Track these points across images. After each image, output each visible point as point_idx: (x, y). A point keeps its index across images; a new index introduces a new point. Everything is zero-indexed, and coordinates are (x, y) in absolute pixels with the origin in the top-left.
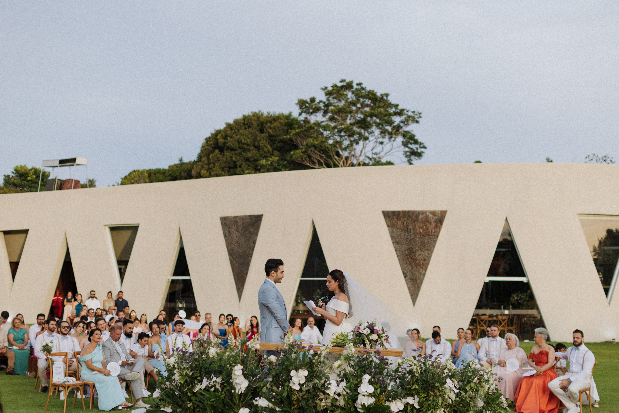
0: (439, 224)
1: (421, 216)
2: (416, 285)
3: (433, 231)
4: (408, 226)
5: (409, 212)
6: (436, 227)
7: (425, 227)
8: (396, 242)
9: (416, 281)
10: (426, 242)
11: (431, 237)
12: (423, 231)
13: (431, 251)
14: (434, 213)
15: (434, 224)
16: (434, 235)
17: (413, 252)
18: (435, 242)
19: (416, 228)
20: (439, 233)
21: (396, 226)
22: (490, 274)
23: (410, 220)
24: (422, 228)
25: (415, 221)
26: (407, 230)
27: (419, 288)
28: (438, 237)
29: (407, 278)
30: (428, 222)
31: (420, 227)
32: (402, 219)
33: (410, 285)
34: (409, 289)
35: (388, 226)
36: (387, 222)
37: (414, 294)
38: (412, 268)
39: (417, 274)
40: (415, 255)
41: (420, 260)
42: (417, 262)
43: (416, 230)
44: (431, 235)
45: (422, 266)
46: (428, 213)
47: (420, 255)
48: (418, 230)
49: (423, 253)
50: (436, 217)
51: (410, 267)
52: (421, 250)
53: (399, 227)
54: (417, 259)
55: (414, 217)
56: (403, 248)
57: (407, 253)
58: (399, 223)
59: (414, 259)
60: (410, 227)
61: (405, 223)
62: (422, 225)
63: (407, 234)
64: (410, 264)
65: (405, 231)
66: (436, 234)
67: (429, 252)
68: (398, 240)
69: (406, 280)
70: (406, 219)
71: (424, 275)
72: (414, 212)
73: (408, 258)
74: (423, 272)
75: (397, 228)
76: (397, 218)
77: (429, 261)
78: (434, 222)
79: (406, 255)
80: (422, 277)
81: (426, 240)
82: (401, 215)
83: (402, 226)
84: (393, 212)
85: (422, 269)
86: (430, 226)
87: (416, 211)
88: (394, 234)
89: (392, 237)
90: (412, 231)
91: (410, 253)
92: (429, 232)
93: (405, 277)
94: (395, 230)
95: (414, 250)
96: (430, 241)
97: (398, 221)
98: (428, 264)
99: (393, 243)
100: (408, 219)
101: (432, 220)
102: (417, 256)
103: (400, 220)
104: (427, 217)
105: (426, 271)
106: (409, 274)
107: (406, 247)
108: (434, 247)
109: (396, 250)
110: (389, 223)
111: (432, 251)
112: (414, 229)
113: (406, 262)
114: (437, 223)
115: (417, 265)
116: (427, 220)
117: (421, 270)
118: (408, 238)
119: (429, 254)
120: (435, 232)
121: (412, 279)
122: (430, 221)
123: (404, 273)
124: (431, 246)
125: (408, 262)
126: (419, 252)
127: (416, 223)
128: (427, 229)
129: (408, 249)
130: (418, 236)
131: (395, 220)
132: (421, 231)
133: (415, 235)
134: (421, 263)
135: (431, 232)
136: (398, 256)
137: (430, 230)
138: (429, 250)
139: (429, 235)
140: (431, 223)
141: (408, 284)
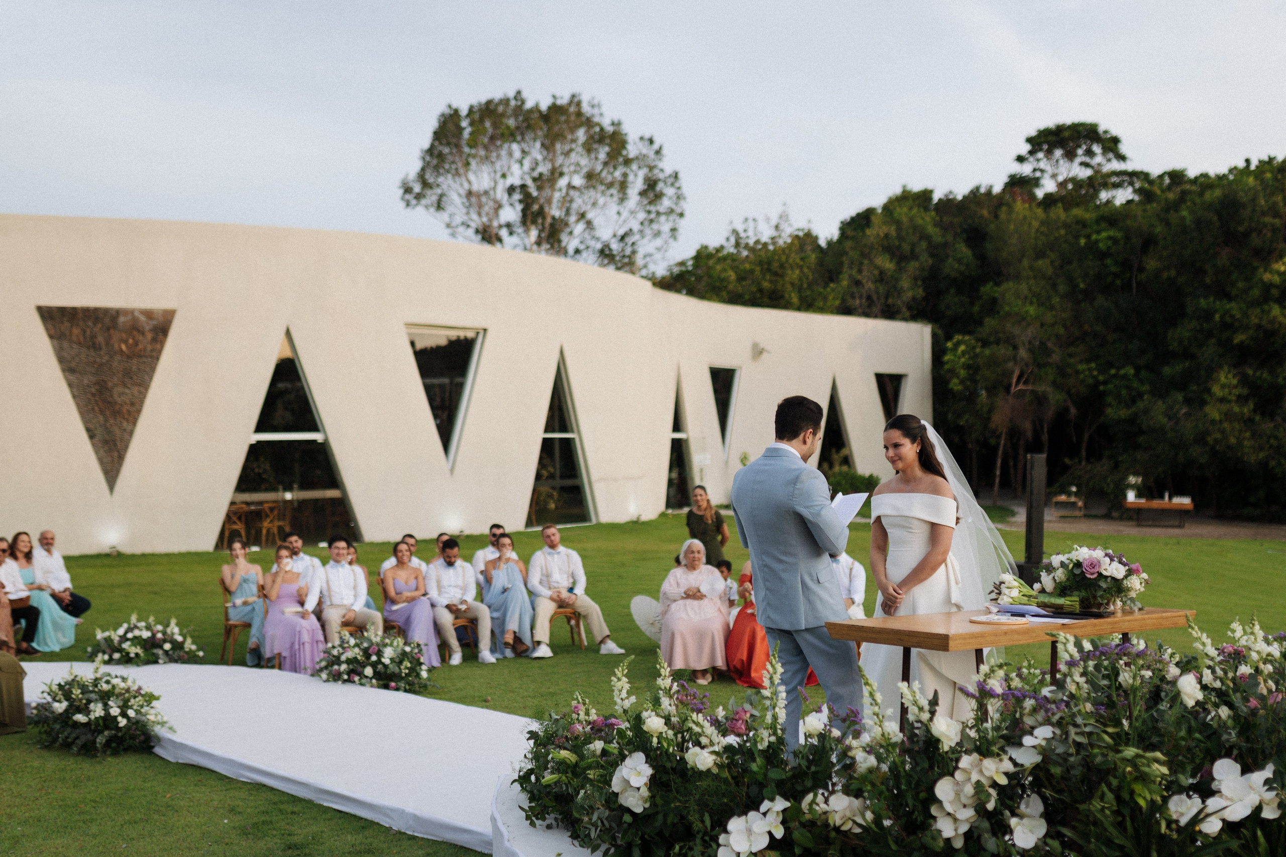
0: (161, 336)
1: (122, 319)
2: (116, 454)
3: (149, 347)
4: (96, 337)
5: (96, 310)
6: (154, 340)
7: (131, 341)
8: (68, 368)
9: (115, 445)
10: (134, 368)
11: (144, 360)
12: (127, 347)
13: (144, 386)
14: (149, 314)
15: (149, 336)
16: (151, 357)
17: (107, 389)
18: (153, 369)
19: (112, 341)
20: (160, 352)
21: (68, 337)
22: (260, 428)
23: (100, 325)
24: (126, 342)
25: (108, 329)
26: (95, 347)
27: (121, 458)
28: (158, 359)
29: (96, 439)
30: (138, 331)
31: (122, 341)
32: (81, 323)
33: (102, 452)
34: (101, 461)
35: (52, 337)
36: (48, 330)
37: (111, 472)
38: (106, 420)
39: (117, 431)
40: (112, 396)
41: (121, 405)
42: (117, 407)
43: (113, 346)
44: (146, 357)
45: (126, 416)
46: (136, 314)
47: (120, 395)
48: (116, 346)
49: (127, 391)
50: (154, 322)
51: (101, 418)
52: (125, 385)
53: (75, 339)
54: (116, 403)
55: (107, 320)
56: (86, 381)
57: (93, 390)
58: (76, 331)
59: (109, 402)
60: (100, 339)
61: (88, 331)
62: (124, 335)
63: (93, 354)
64: (102, 412)
65: (88, 348)
66: (154, 354)
67: (142, 389)
68: (73, 365)
69: (93, 445)
70: (90, 324)
71: (131, 433)
72: (106, 311)
73: (96, 401)
74: (129, 428)
75: (71, 341)
76: (70, 321)
77: (141, 406)
78: (149, 331)
79: (93, 395)
80: (126, 436)
81: (134, 364)
82: (80, 315)
83: (81, 338)
84: (62, 310)
85: (127, 420)
86: (141, 338)
87: (112, 309)
88: (65, 354)
89: (61, 360)
90: (104, 347)
91: (100, 392)
92: (140, 350)
93: (92, 436)
94: (66, 345)
95: (110, 384)
96: (143, 367)
97: (72, 326)
98: (139, 411)
99: (64, 371)
100: (95, 324)
101: (147, 328)
102: (115, 396)
103: (77, 324)
104: (135, 320)
105: (134, 424)
106: (99, 432)
107: (93, 379)
108: (151, 379)
109: (70, 385)
110: (53, 332)
111: (147, 388)
112: (107, 344)
113: (93, 409)
114: (157, 335)
115: (116, 413)
116: (135, 328)
117: (125, 424)
118: (95, 362)
119: (140, 392)
120: (152, 351)
121: (106, 442)
122: (141, 329)
123: (88, 430)
124: (146, 377)
125: (96, 408)
126: (120, 389)
127: (112, 331)
128: (136, 344)
129: (97, 383)
130: (118, 358)
131: (67, 324)
132: (124, 347)
133: (111, 357)
134: (125, 409)
135: (145, 350)
136: (74, 397)
137: (140, 346)
138: (140, 385)
139: (140, 356)
140: (143, 333)
141: (97, 452)
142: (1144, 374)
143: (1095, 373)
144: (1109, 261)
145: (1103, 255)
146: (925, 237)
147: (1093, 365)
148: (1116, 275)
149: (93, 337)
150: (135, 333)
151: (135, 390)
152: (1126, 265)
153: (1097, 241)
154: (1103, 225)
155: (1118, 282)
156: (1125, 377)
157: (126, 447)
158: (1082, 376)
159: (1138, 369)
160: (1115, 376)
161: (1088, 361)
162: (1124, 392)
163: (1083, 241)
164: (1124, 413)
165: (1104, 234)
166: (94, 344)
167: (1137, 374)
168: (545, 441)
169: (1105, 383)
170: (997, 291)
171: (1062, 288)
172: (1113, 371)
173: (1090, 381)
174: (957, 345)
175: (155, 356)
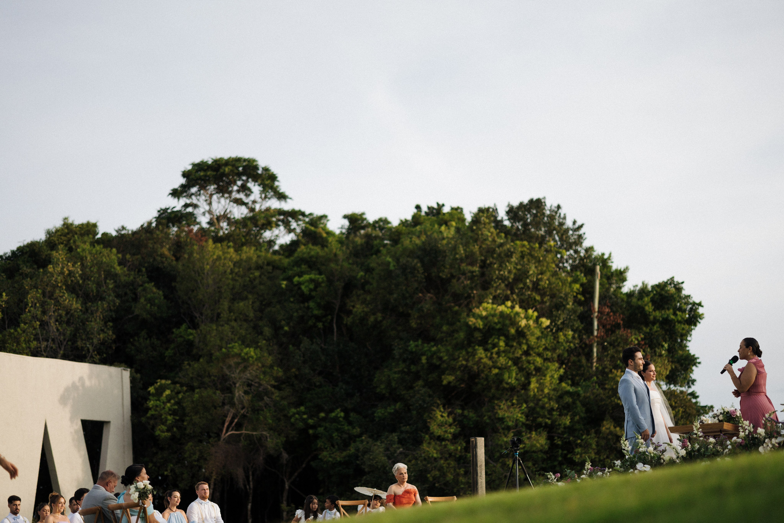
142: (353, 416)
143: (305, 416)
144: (312, 304)
145: (304, 298)
146: (110, 275)
147: (302, 408)
148: (318, 318)
152: (328, 308)
153: (300, 284)
154: (304, 267)
155: (320, 325)
156: (336, 420)
158: (293, 420)
159: (346, 411)
160: (324, 419)
161: (297, 405)
162: (335, 434)
163: (284, 284)
164: (339, 456)
165: (306, 277)
167: (346, 417)
169: (314, 427)
170: (192, 335)
171: (267, 331)
172: (322, 415)
173: (301, 425)
174: (160, 392)
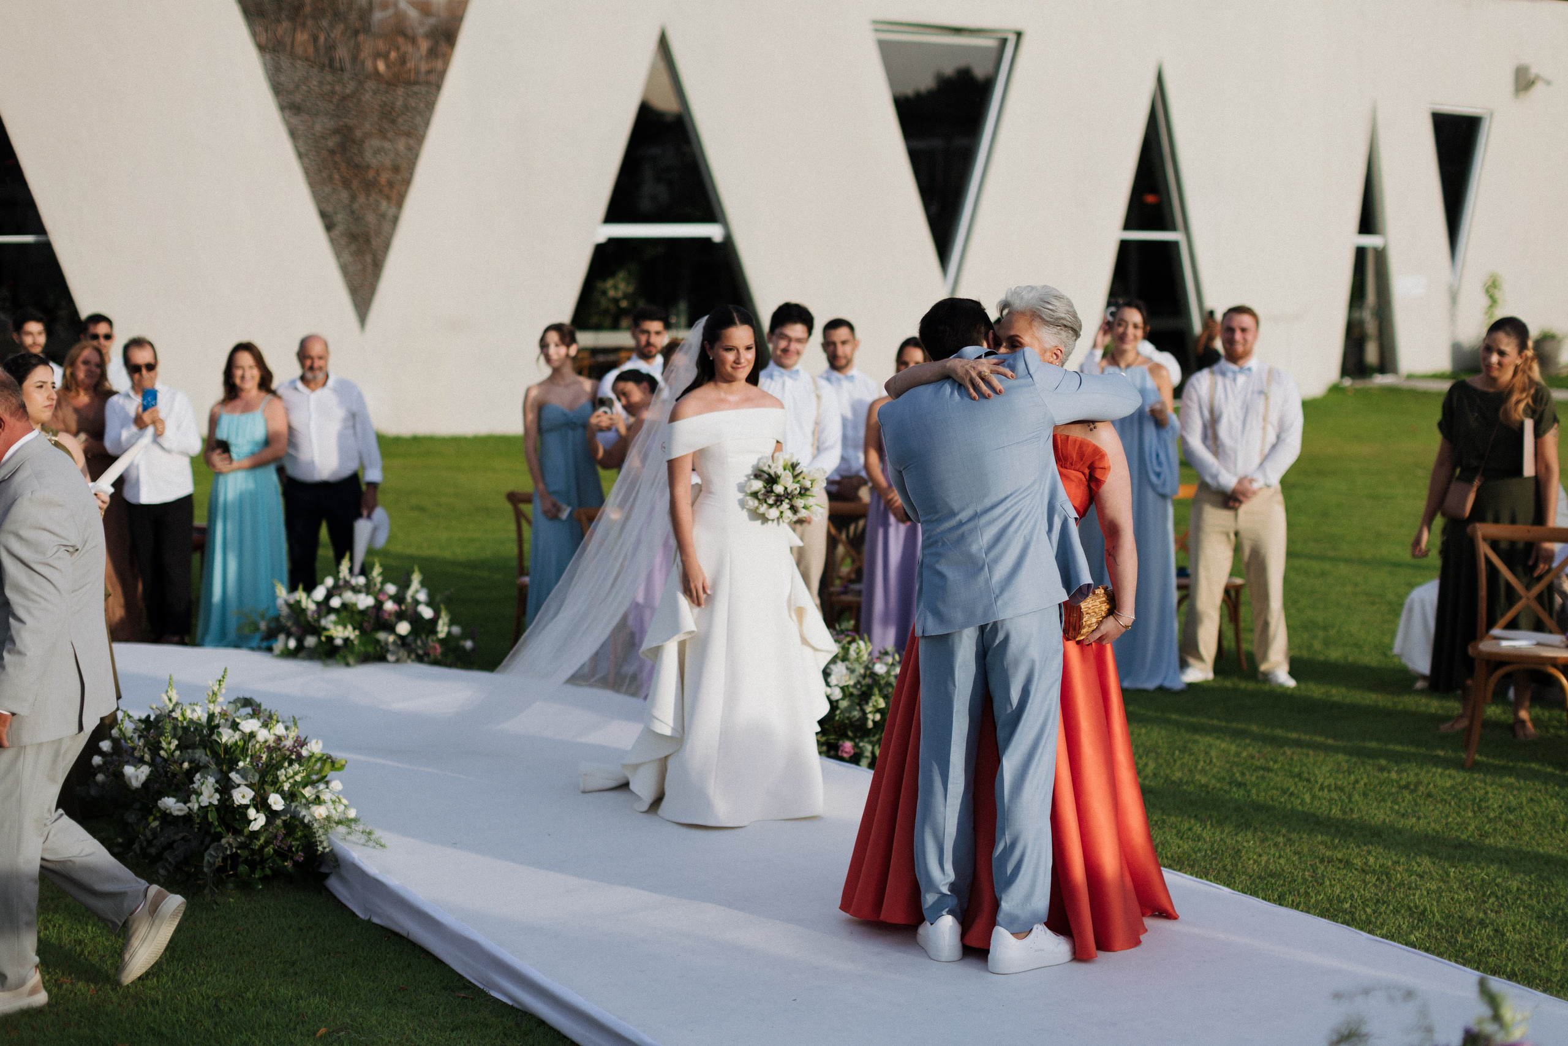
0: (443, 47)
1: (378, 15)
2: (369, 258)
3: (424, 67)
4: (334, 49)
6: (433, 53)
7: (393, 55)
8: (290, 104)
9: (368, 241)
10: (399, 103)
11: (416, 88)
12: (388, 66)
13: (416, 136)
14: (423, 6)
15: (424, 45)
16: (428, 83)
17: (353, 141)
18: (430, 106)
19: (362, 55)
20: (442, 74)
21: (288, 48)
22: (613, 215)
23: (341, 27)
24: (385, 56)
25: (356, 33)
26: (332, 66)
27: (377, 266)
28: (439, 87)
29: (336, 232)
30: (406, 36)
31: (378, 55)
32: (310, 22)
33: (347, 257)
34: (344, 269)
35: (261, 48)
36: (254, 34)
38: (353, 198)
39: (371, 218)
40: (362, 155)
41: (378, 171)
42: (371, 174)
43: (363, 63)
44: (416, 83)
45: (386, 190)
46: (402, 5)
47: (374, 152)
48: (369, 65)
49: (387, 145)
50: (432, 21)
51: (344, 195)
52: (383, 134)
53: (299, 51)
54: (368, 167)
55: (353, 16)
56: (318, 128)
57: (331, 144)
58: (302, 37)
59: (357, 166)
60: (342, 53)
61: (322, 37)
62: (381, 45)
63: (330, 79)
64: (346, 183)
65: (322, 68)
66: (433, 78)
67: (412, 142)
68: (298, 98)
69: (332, 241)
70: (325, 23)
71: (395, 220)
73: (336, 163)
74: (391, 212)
75: (293, 56)
76: (292, 19)
77: (411, 173)
78: (427, 36)
79: (332, 152)
80: (386, 227)
81: (398, 98)
82: (309, 9)
83: (311, 50)
85: (388, 198)
86: (409, 49)
88: (283, 79)
89: (277, 89)
90: (348, 65)
91: (343, 147)
92: (409, 73)
93: (329, 227)
94: (285, 62)
95: (358, 133)
96: (413, 102)
97: (295, 30)
98: (408, 182)
99: (282, 108)
100: (332, 25)
101: (421, 31)
102: (368, 155)
103: (304, 25)
104: (401, 17)
105: (400, 204)
106: (340, 218)
107: (331, 124)
108: (427, 123)
109: (293, 134)
110: (263, 39)
111: (420, 140)
112: (355, 59)
113: (331, 180)
114: (437, 43)
115: (370, 186)
116: (399, 31)
117: (384, 204)
118: (333, 92)
119: (410, 149)
120: (429, 72)
121: (353, 237)
122: (409, 32)
123: (323, 215)
124: (418, 120)
125: (336, 176)
126: (376, 142)
127: (361, 37)
128: (403, 60)
129: (337, 131)
130: (370, 85)
131: (286, 25)
132: (381, 66)
133: (361, 83)
134: (384, 179)
135: (417, 72)
136: (300, 156)
137: (410, 65)
138: (408, 135)
139: (409, 83)
140: (413, 40)
141: (338, 255)
149: (331, 47)
150: (401, 40)
151: (401, 144)
157: (387, 246)
166: (332, 60)
168: (1125, 246)
175: (434, 82)
